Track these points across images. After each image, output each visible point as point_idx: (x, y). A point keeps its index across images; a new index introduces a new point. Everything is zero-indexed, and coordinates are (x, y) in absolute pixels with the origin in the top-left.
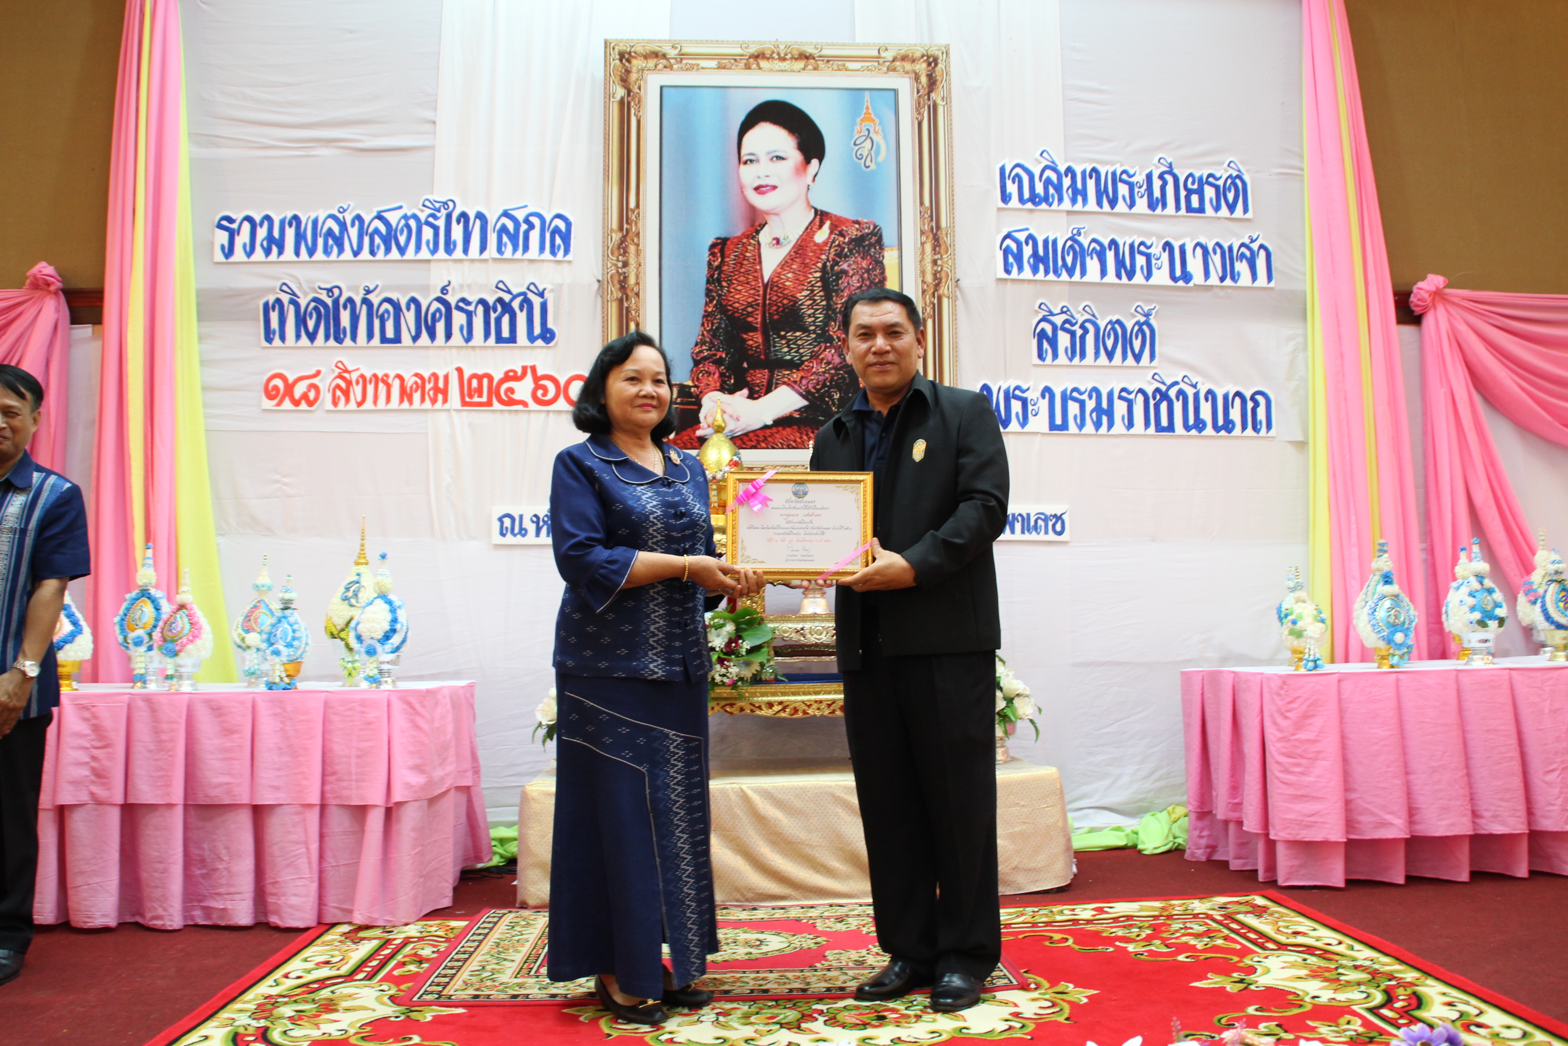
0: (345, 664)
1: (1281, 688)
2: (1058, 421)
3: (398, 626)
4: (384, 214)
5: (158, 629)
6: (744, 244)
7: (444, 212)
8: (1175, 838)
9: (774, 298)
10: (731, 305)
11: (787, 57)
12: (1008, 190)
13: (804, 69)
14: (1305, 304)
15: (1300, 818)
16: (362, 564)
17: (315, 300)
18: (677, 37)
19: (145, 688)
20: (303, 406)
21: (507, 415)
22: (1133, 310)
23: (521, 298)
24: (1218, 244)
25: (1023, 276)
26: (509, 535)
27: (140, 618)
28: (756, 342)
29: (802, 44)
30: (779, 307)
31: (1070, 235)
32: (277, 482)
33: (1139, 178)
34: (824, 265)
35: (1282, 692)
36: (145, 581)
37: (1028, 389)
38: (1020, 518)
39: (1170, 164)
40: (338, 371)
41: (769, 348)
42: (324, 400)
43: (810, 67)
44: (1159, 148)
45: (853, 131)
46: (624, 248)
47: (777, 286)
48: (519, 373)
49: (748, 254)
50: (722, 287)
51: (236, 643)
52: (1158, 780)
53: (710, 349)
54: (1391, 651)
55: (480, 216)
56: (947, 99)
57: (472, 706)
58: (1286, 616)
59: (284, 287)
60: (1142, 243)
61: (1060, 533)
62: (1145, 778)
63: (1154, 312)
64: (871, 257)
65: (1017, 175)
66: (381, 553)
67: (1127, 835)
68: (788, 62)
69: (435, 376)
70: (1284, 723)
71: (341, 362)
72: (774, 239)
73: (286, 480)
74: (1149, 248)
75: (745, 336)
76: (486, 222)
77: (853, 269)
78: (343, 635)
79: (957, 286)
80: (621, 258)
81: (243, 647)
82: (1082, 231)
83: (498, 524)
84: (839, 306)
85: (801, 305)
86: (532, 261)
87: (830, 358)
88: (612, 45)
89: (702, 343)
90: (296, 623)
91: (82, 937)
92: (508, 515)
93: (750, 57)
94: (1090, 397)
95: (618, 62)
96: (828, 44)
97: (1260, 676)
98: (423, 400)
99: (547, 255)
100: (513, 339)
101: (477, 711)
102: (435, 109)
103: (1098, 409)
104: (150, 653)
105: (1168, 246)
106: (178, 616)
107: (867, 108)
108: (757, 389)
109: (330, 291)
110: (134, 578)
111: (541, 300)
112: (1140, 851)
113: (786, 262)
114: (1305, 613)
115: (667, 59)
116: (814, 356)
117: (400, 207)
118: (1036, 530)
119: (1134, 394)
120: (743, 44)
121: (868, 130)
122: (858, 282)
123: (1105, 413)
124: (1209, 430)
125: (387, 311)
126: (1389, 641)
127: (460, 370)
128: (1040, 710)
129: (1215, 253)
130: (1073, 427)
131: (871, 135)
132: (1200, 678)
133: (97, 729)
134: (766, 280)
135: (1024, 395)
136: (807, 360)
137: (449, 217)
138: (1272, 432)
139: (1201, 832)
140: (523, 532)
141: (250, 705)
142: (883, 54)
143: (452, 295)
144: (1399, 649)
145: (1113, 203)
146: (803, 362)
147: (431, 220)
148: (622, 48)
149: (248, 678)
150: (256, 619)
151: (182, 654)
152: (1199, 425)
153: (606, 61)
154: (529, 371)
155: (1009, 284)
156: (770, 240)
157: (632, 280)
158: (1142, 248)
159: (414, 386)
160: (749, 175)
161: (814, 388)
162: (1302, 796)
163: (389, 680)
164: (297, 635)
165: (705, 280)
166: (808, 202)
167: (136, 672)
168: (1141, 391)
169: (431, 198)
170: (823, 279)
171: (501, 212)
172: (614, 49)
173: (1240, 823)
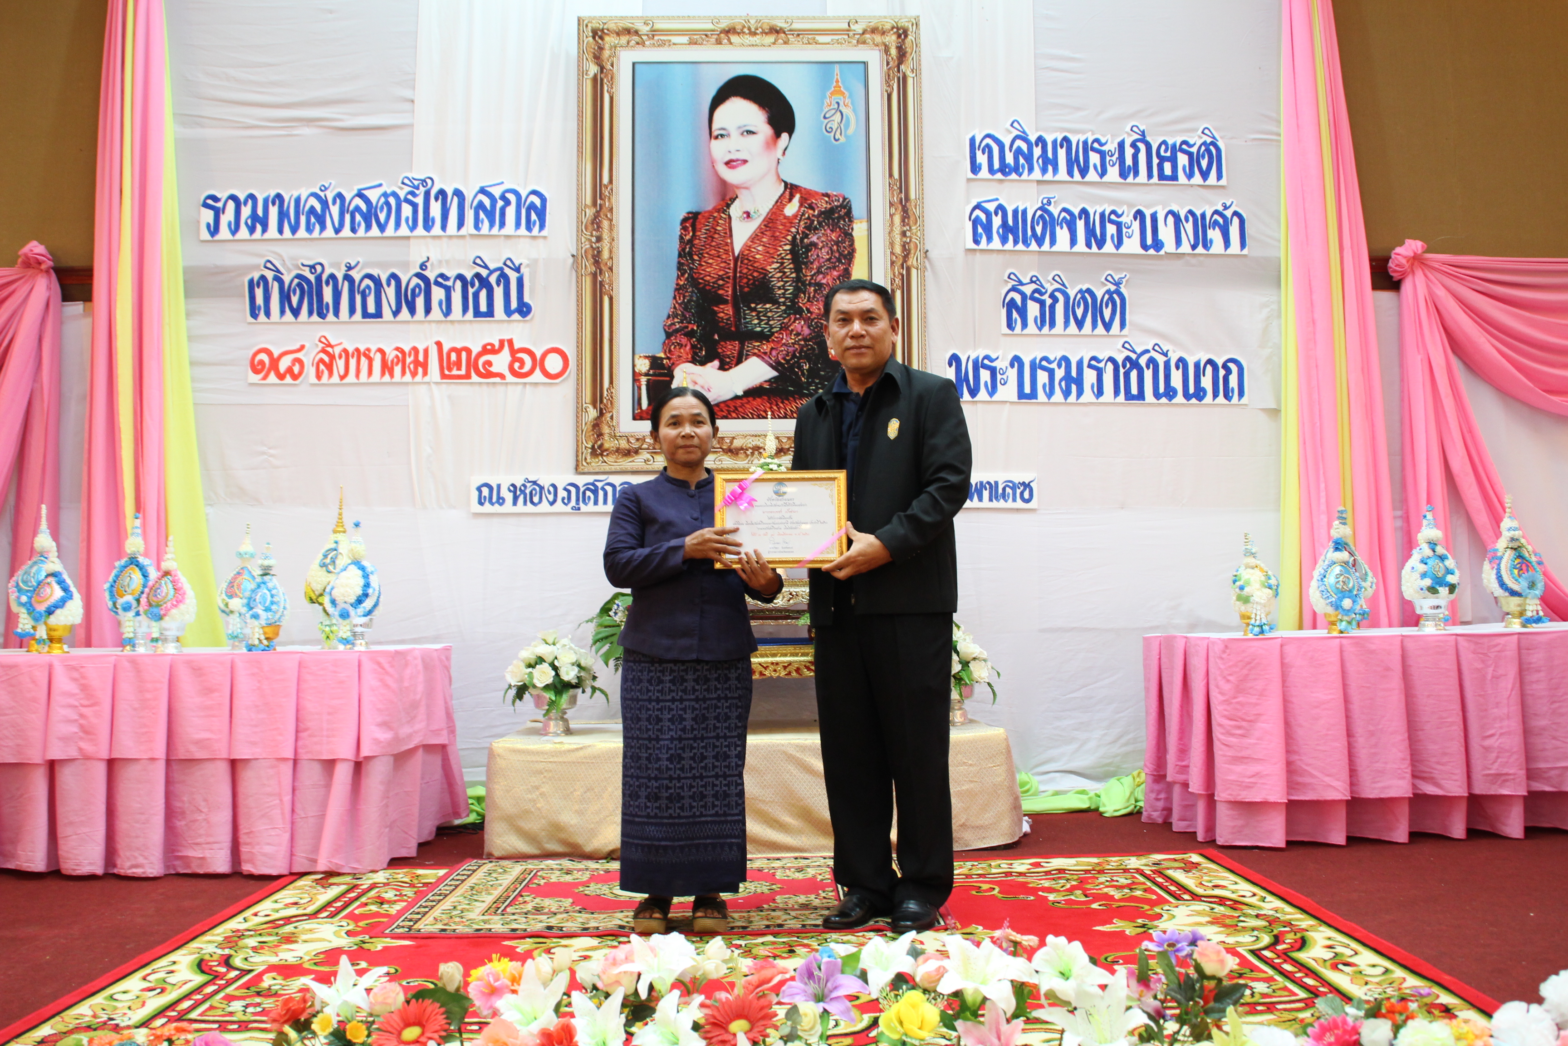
0: (323, 628)
1: (1224, 652)
2: (1027, 390)
3: (370, 591)
4: (364, 192)
5: (144, 595)
6: (715, 217)
7: (422, 190)
8: (1136, 801)
9: (745, 271)
10: (702, 279)
11: (758, 32)
12: (978, 162)
13: (774, 43)
14: (1280, 271)
15: (1241, 780)
16: (339, 532)
17: (298, 276)
18: (649, 14)
19: (134, 651)
20: (288, 379)
21: (485, 387)
22: (1103, 280)
23: (498, 273)
24: (1191, 212)
25: (992, 246)
26: (487, 504)
27: (128, 585)
28: (727, 314)
29: (772, 18)
30: (749, 280)
31: (1040, 205)
32: (264, 453)
33: (1111, 146)
34: (794, 238)
35: (1224, 656)
36: (133, 549)
37: (997, 358)
38: (988, 486)
39: (1143, 132)
40: (322, 345)
41: (740, 321)
42: (307, 374)
43: (780, 41)
44: (1132, 116)
45: (823, 103)
46: (597, 224)
47: (747, 259)
48: (497, 347)
49: (719, 228)
50: (693, 260)
51: (220, 608)
52: (1126, 744)
53: (682, 322)
54: (1340, 617)
55: (458, 193)
56: (916, 71)
57: (447, 668)
58: (1234, 582)
59: (269, 265)
60: (1113, 212)
61: (1027, 501)
62: (1110, 743)
63: (1124, 280)
64: (840, 227)
65: (988, 146)
66: (355, 521)
67: (1090, 798)
68: (758, 37)
69: (415, 350)
70: (1226, 687)
71: (325, 337)
72: (745, 213)
73: (272, 451)
74: (1119, 216)
75: (716, 309)
76: (464, 199)
77: (822, 242)
78: (320, 600)
79: (926, 257)
80: (594, 233)
81: (227, 612)
82: (1052, 200)
83: (477, 493)
84: (808, 278)
85: (771, 277)
86: (508, 237)
87: (799, 329)
88: (585, 22)
89: (675, 315)
90: (275, 588)
91: (71, 883)
92: (486, 485)
93: (721, 32)
94: (1059, 366)
95: (591, 39)
96: (798, 18)
97: (1207, 641)
98: (403, 373)
99: (523, 230)
100: (490, 313)
101: (453, 674)
102: (414, 88)
103: (1067, 377)
104: (139, 618)
105: (1139, 215)
106: (163, 582)
107: (837, 81)
108: (728, 360)
109: (312, 267)
110: (124, 547)
111: (517, 275)
112: (1101, 814)
113: (757, 235)
114: (1253, 579)
115: (640, 36)
116: (784, 328)
117: (380, 185)
118: (1004, 498)
119: (1104, 362)
120: (714, 20)
121: (838, 103)
122: (828, 253)
123: (1073, 381)
124: (1180, 398)
125: (368, 287)
126: (1337, 607)
127: (439, 344)
128: (998, 674)
129: (1187, 220)
130: (1041, 396)
131: (841, 108)
132: (1158, 643)
133: (84, 688)
134: (736, 254)
135: (993, 364)
136: (777, 332)
137: (427, 194)
138: (1244, 400)
139: (1158, 794)
140: (501, 501)
141: (229, 666)
142: (853, 27)
143: (431, 271)
144: (1346, 615)
145: (1084, 172)
146: (773, 334)
147: (410, 197)
148: (595, 25)
149: (232, 641)
150: (239, 586)
151: (167, 618)
152: (1170, 393)
153: (579, 38)
154: (506, 344)
155: (978, 254)
156: (741, 213)
157: (605, 255)
158: (1113, 217)
159: (395, 360)
160: (720, 150)
161: (784, 359)
162: (1243, 758)
163: (363, 642)
164: (274, 599)
165: (677, 253)
166: (778, 176)
167: (125, 636)
168: (1111, 360)
169: (410, 176)
170: (792, 252)
171: (477, 189)
172: (587, 26)
173: (1186, 785)
